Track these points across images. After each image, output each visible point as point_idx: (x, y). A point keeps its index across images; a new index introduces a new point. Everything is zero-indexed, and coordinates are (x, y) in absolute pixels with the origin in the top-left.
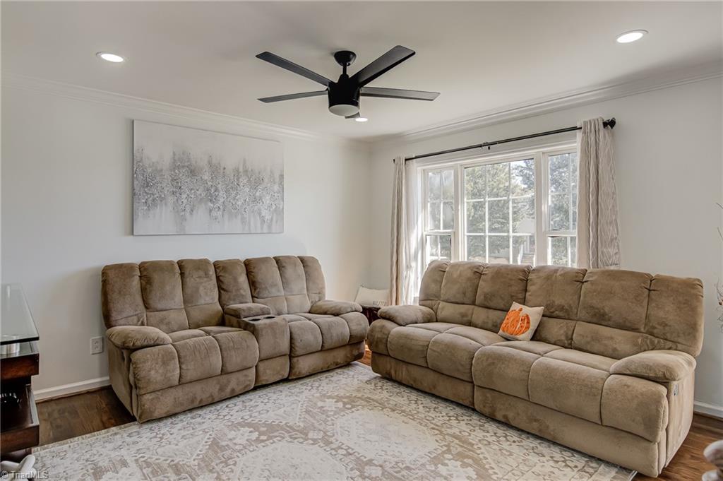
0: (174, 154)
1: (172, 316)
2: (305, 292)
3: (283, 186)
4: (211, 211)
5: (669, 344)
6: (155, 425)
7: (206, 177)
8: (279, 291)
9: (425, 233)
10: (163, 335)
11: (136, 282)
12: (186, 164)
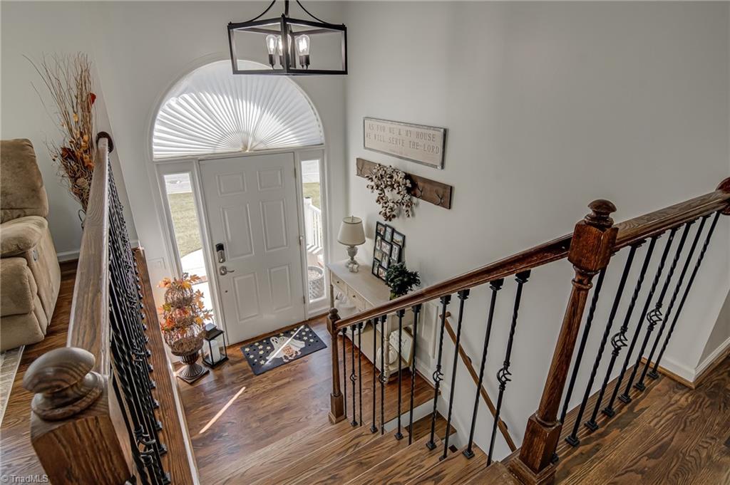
5: (17, 212)
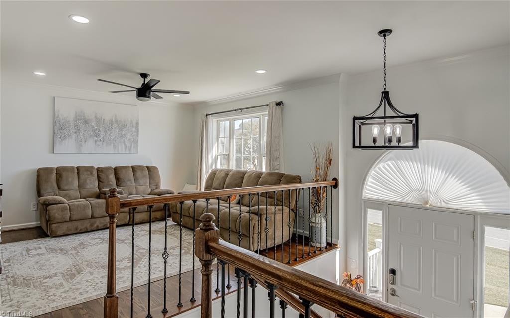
0: (76, 113)
1: (71, 192)
2: (148, 184)
3: (138, 129)
4: (96, 141)
6: (58, 239)
7: (94, 124)
8: (132, 183)
9: (217, 155)
10: (63, 199)
11: (54, 176)
12: (83, 118)
